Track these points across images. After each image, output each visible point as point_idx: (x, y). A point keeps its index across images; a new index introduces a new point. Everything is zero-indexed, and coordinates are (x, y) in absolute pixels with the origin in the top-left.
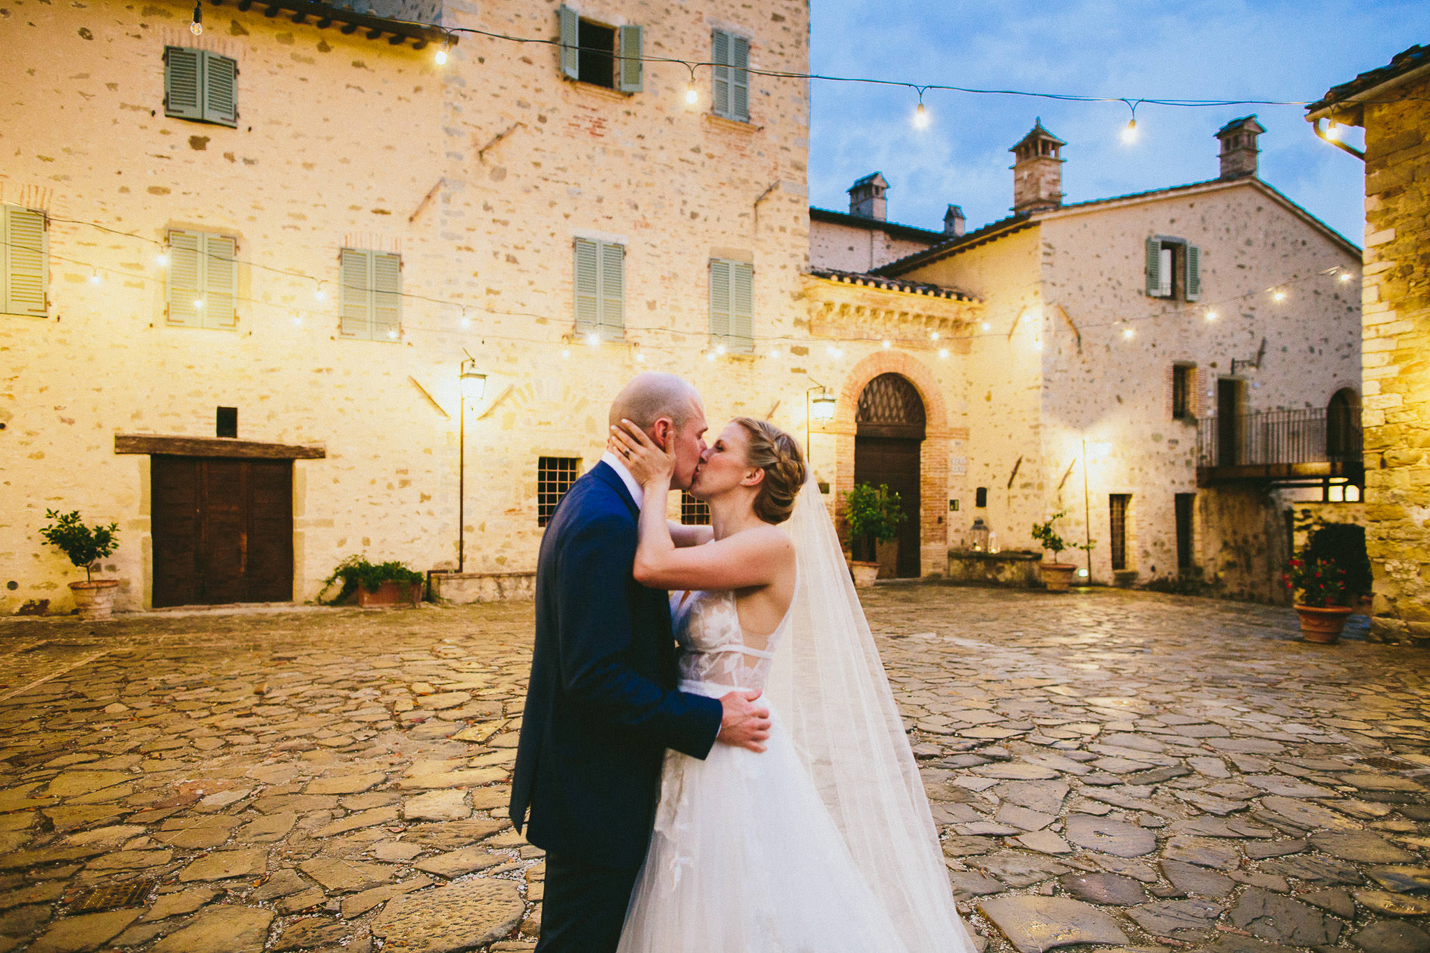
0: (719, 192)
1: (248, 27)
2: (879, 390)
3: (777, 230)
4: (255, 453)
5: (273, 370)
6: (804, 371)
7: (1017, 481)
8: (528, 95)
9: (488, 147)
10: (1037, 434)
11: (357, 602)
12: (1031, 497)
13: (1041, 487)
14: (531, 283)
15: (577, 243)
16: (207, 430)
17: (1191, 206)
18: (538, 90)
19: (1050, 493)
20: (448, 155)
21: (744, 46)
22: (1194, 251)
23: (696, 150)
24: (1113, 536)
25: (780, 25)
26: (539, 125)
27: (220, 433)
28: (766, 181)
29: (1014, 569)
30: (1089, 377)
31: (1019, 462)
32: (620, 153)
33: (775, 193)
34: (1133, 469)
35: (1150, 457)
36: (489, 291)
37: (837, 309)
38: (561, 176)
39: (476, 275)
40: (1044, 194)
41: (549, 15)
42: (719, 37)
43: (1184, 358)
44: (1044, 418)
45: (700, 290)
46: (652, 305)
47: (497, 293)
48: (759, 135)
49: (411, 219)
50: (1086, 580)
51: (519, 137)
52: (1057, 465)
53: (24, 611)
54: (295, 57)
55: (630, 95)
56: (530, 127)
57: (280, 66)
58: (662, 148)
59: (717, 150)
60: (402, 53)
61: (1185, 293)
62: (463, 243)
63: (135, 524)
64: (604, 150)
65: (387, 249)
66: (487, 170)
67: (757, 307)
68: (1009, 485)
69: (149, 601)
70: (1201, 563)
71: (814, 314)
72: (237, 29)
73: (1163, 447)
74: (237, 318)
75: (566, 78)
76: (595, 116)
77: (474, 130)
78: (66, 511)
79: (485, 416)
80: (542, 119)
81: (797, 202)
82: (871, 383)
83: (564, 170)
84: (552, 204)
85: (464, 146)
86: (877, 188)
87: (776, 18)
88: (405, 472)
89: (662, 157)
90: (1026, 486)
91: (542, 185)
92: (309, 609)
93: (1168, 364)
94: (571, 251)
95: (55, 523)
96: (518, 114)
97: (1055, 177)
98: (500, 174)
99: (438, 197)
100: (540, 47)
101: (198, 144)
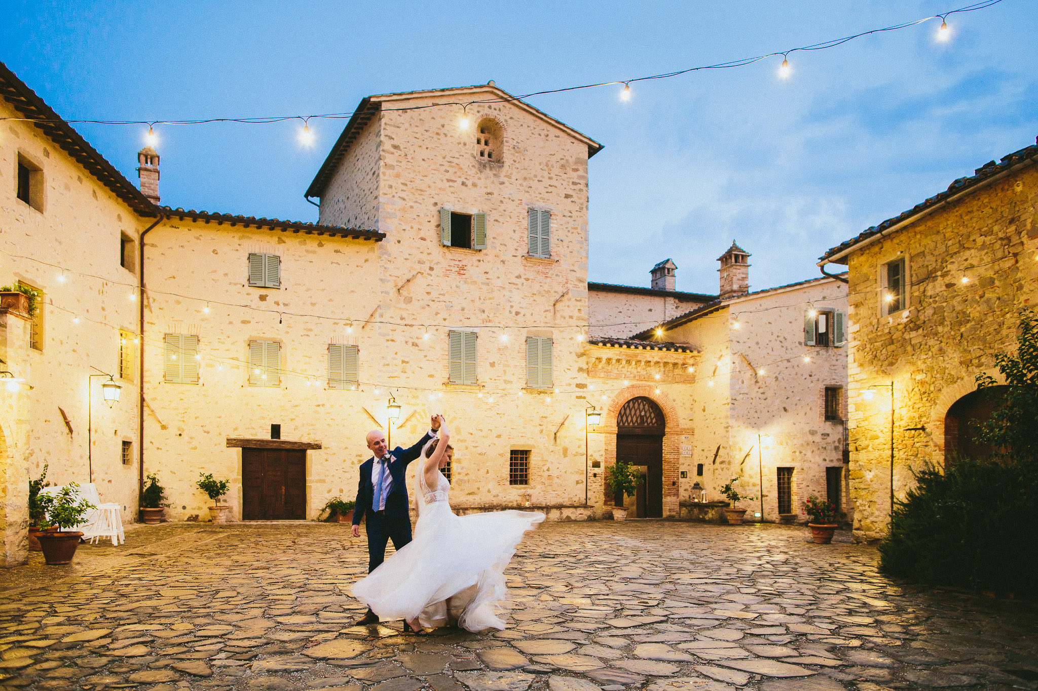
0: (532, 299)
1: (285, 239)
2: (634, 406)
3: (567, 318)
4: (289, 446)
5: (297, 406)
6: (584, 398)
7: (718, 460)
8: (424, 257)
9: (402, 287)
10: (727, 432)
11: (337, 521)
13: (729, 463)
14: (426, 356)
15: (451, 334)
16: (267, 435)
17: (839, 287)
19: (736, 468)
20: (382, 292)
21: (547, 215)
22: (840, 315)
23: (519, 277)
24: (779, 493)
25: (569, 200)
26: (430, 272)
27: (273, 437)
28: (561, 290)
29: (713, 512)
30: (763, 396)
31: (719, 448)
32: (475, 283)
33: (566, 297)
34: (794, 452)
35: (808, 444)
36: (403, 362)
37: (604, 361)
38: (442, 298)
39: (396, 354)
40: (735, 287)
41: (435, 213)
42: (532, 212)
43: (833, 383)
45: (520, 355)
46: (492, 365)
47: (407, 362)
48: (557, 264)
49: (363, 328)
50: (760, 519)
51: (419, 279)
52: (740, 450)
53: (189, 519)
54: (307, 251)
55: (480, 251)
56: (425, 273)
57: (300, 256)
58: (498, 277)
59: (530, 275)
60: (359, 243)
61: (834, 342)
62: (390, 337)
63: (235, 481)
64: (465, 282)
65: (352, 343)
66: (402, 299)
67: (555, 362)
69: (241, 517)
71: (590, 365)
72: (281, 241)
73: (817, 438)
74: (280, 381)
75: (444, 246)
76: (460, 264)
77: (395, 278)
78: (207, 474)
79: (402, 426)
80: (431, 269)
81: (580, 300)
82: (628, 402)
83: (443, 295)
84: (437, 314)
85: (390, 287)
86: (669, 269)
87: (567, 196)
88: (360, 456)
89: (499, 283)
90: (722, 463)
91: (431, 304)
92: (313, 523)
93: (822, 387)
94: (447, 338)
95: (203, 479)
96: (418, 267)
97: (744, 276)
98: (409, 300)
99: (377, 315)
100: (430, 232)
101: (263, 298)
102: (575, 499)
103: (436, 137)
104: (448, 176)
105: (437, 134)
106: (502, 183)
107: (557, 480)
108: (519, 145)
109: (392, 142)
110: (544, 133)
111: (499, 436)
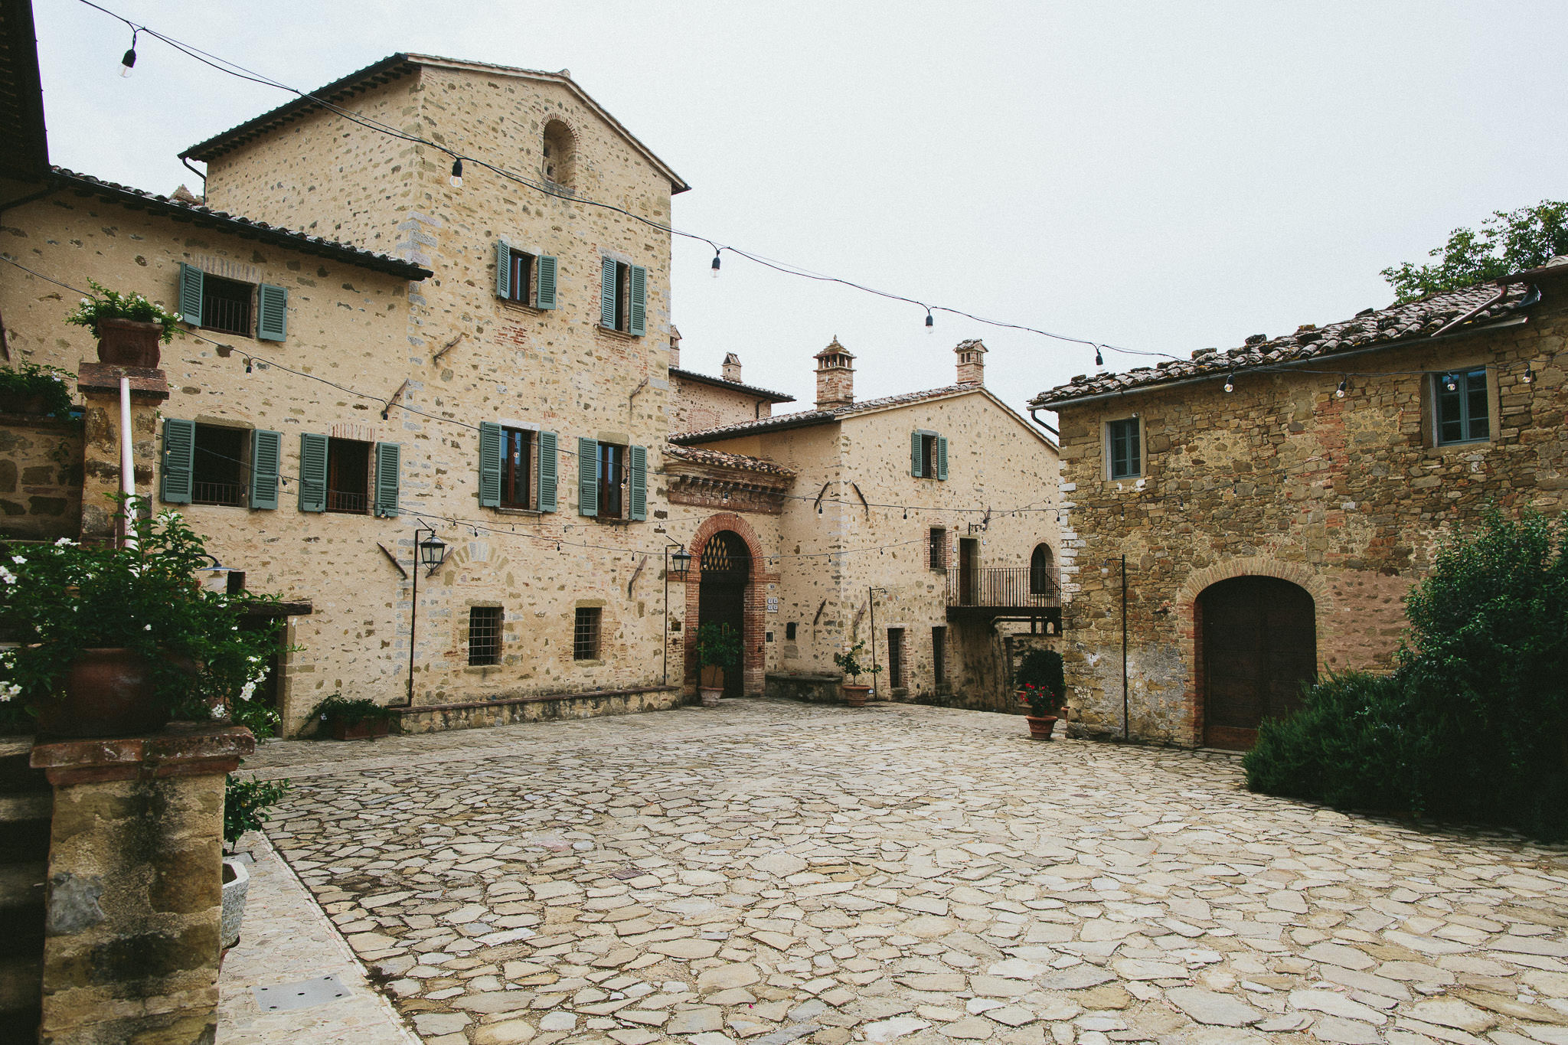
0: (605, 387)
1: (266, 256)
2: (715, 544)
3: (646, 418)
6: (664, 531)
7: (821, 619)
8: (471, 310)
9: (441, 354)
10: (837, 583)
12: (834, 633)
13: (838, 623)
17: (942, 408)
18: (477, 307)
19: (847, 629)
20: (411, 359)
23: (589, 354)
24: (891, 662)
25: (650, 253)
26: (478, 335)
27: (231, 593)
28: (639, 378)
29: (821, 689)
30: (873, 538)
31: (823, 604)
32: (535, 356)
33: (645, 388)
34: (903, 609)
35: (915, 599)
36: (438, 471)
37: (688, 481)
38: (493, 376)
39: (429, 457)
40: (841, 396)
41: (488, 248)
42: (606, 263)
43: (937, 523)
44: (843, 570)
47: (444, 472)
48: (636, 341)
49: (383, 413)
50: (873, 696)
51: (463, 345)
52: (852, 607)
54: (301, 280)
55: (543, 311)
56: (472, 336)
57: (290, 288)
58: (565, 352)
59: (604, 354)
61: (937, 473)
62: (421, 432)
64: (523, 354)
65: (361, 437)
66: (440, 372)
68: (816, 621)
70: (950, 681)
71: (672, 486)
72: (259, 258)
73: (925, 591)
74: (247, 497)
75: (500, 300)
76: (518, 327)
77: (430, 339)
79: (432, 574)
80: (480, 330)
81: (661, 393)
82: (710, 539)
83: (494, 371)
84: (486, 399)
85: (423, 352)
87: (648, 248)
88: (371, 623)
89: (565, 359)
90: (826, 623)
91: (479, 384)
93: (926, 527)
96: (462, 325)
97: (848, 383)
98: (447, 376)
99: (404, 395)
100: (480, 272)
101: (223, 351)
102: (653, 677)
103: (492, 133)
104: (506, 194)
105: (494, 129)
106: (572, 217)
107: (630, 651)
108: (594, 167)
109: (434, 129)
110: (623, 155)
111: (562, 588)
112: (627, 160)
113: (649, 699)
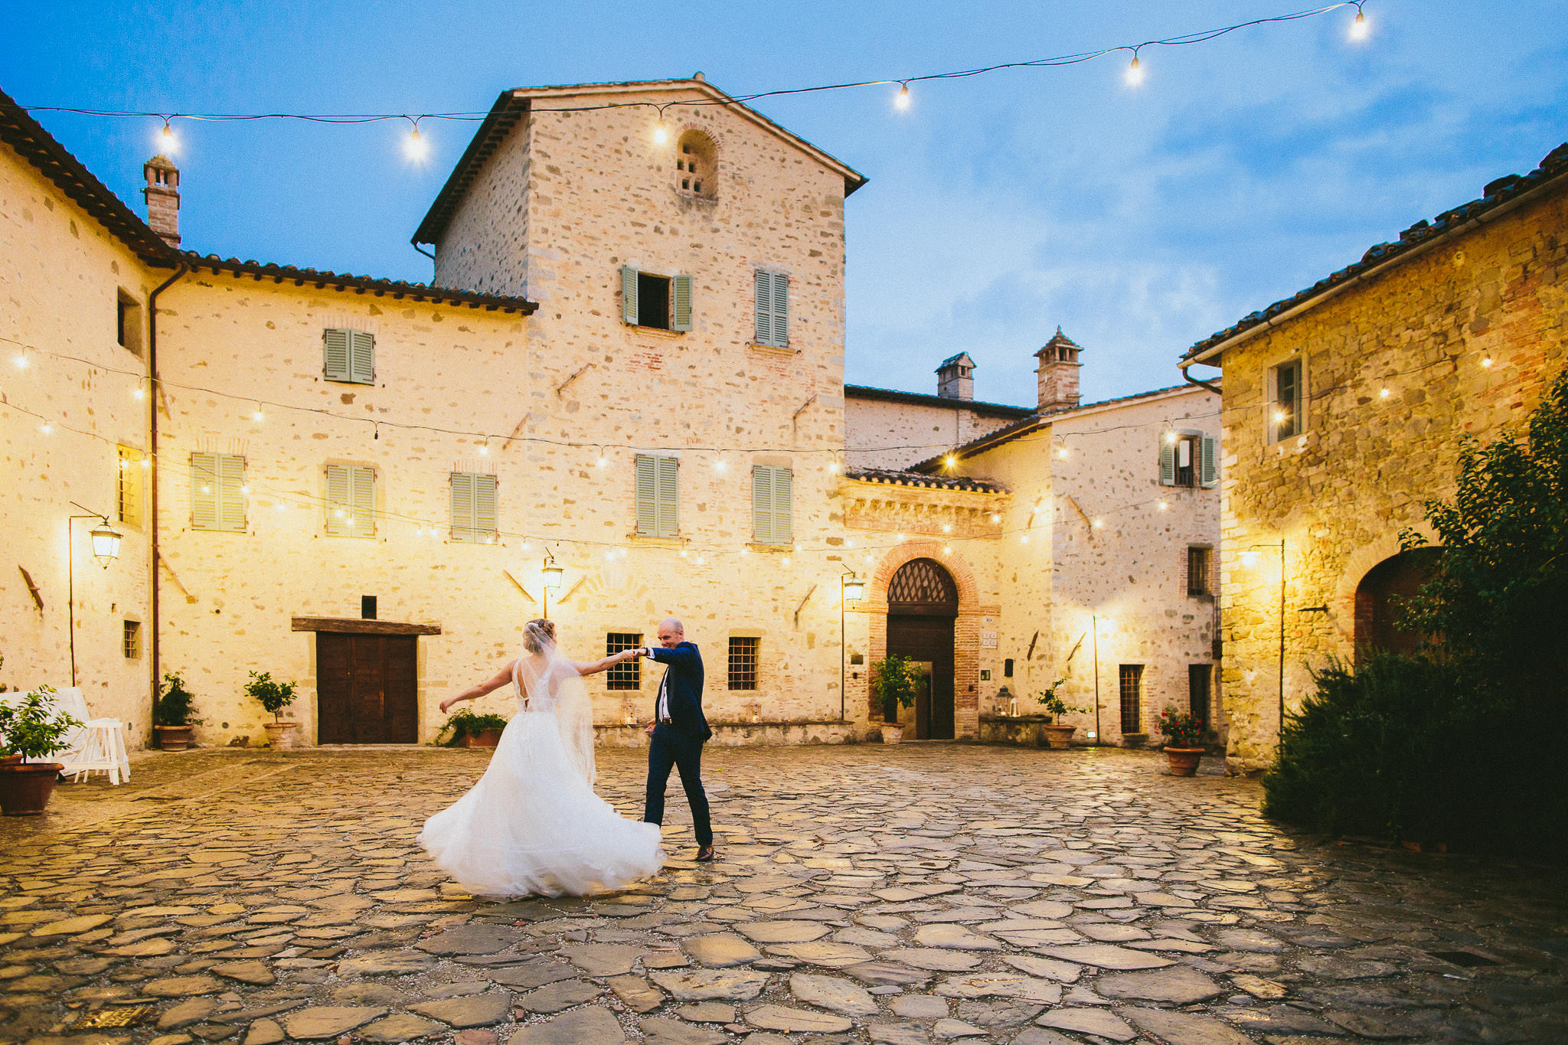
0: (761, 408)
1: (381, 308)
2: (912, 573)
3: (814, 438)
4: (389, 631)
5: (402, 568)
6: (839, 559)
7: (1035, 654)
8: (597, 341)
9: (563, 386)
10: (1048, 611)
11: (465, 745)
12: (1044, 668)
13: (1051, 658)
14: (600, 493)
15: (638, 459)
16: (356, 614)
17: (1208, 400)
18: (605, 336)
19: (1060, 665)
20: (533, 394)
21: (784, 280)
22: (1210, 441)
23: (741, 374)
24: (1123, 702)
25: (817, 259)
26: (607, 364)
27: (364, 615)
28: (804, 396)
29: (1028, 731)
30: (1100, 560)
31: (1036, 636)
32: (674, 382)
33: (812, 406)
34: (1145, 642)
35: (1163, 631)
36: (566, 501)
37: (868, 504)
38: (625, 405)
39: (555, 489)
40: (1060, 397)
41: (614, 274)
42: (760, 276)
43: (1200, 541)
44: (1055, 597)
45: (745, 493)
46: (702, 507)
47: (573, 502)
48: (798, 356)
49: (504, 447)
50: (1095, 741)
51: (590, 376)
52: (1067, 638)
53: (233, 744)
54: (416, 328)
55: (683, 333)
56: (599, 367)
57: (405, 336)
58: (711, 375)
59: (759, 372)
60: (496, 317)
61: (1200, 481)
62: (545, 464)
63: (306, 683)
64: (660, 381)
65: (486, 471)
66: (564, 404)
67: (795, 504)
68: (1029, 657)
69: (316, 740)
70: (1215, 729)
71: (848, 509)
72: (375, 311)
73: (1177, 622)
74: (376, 529)
75: (628, 325)
76: (653, 353)
77: (552, 373)
78: (261, 673)
79: (564, 600)
80: (608, 359)
81: (833, 412)
82: (904, 566)
83: (627, 399)
84: (617, 428)
85: (546, 387)
86: (963, 368)
87: (814, 254)
88: (501, 645)
89: (710, 382)
90: (1041, 657)
91: (609, 413)
92: (429, 748)
93: (1183, 546)
94: (634, 465)
95: (254, 681)
96: (588, 357)
97: (1072, 380)
98: (574, 407)
99: (525, 428)
100: (606, 302)
101: (347, 399)
102: (828, 711)
103: (615, 156)
104: (634, 217)
105: (617, 151)
106: (716, 231)
107: (797, 683)
108: (742, 174)
109: (548, 162)
110: (778, 156)
111: (712, 616)
112: (783, 160)
113: (813, 732)
